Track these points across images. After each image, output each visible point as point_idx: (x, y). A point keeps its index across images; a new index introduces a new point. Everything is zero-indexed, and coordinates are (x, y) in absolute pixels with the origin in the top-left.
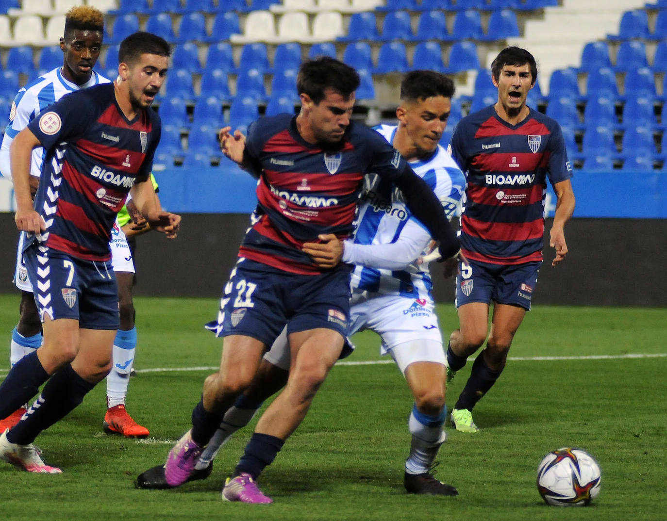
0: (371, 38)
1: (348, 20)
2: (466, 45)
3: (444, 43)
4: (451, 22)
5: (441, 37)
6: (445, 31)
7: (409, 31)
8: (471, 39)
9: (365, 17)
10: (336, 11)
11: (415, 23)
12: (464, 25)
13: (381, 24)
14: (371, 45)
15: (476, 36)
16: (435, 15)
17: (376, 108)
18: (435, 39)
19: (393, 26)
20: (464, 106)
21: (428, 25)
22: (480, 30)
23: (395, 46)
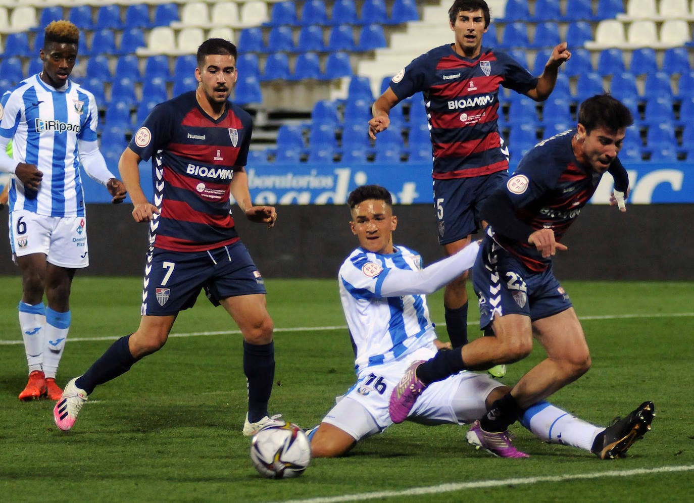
0: (258, 50)
1: (239, 35)
2: (340, 56)
3: (322, 54)
4: (328, 35)
5: (319, 49)
6: (321, 43)
7: (291, 43)
8: (344, 50)
9: (253, 31)
10: (228, 27)
11: (296, 37)
12: (338, 38)
13: (267, 37)
14: (259, 56)
15: (349, 48)
16: (313, 29)
17: (263, 111)
18: (314, 51)
19: (278, 39)
20: (339, 109)
21: (307, 38)
22: (352, 42)
23: (279, 56)
